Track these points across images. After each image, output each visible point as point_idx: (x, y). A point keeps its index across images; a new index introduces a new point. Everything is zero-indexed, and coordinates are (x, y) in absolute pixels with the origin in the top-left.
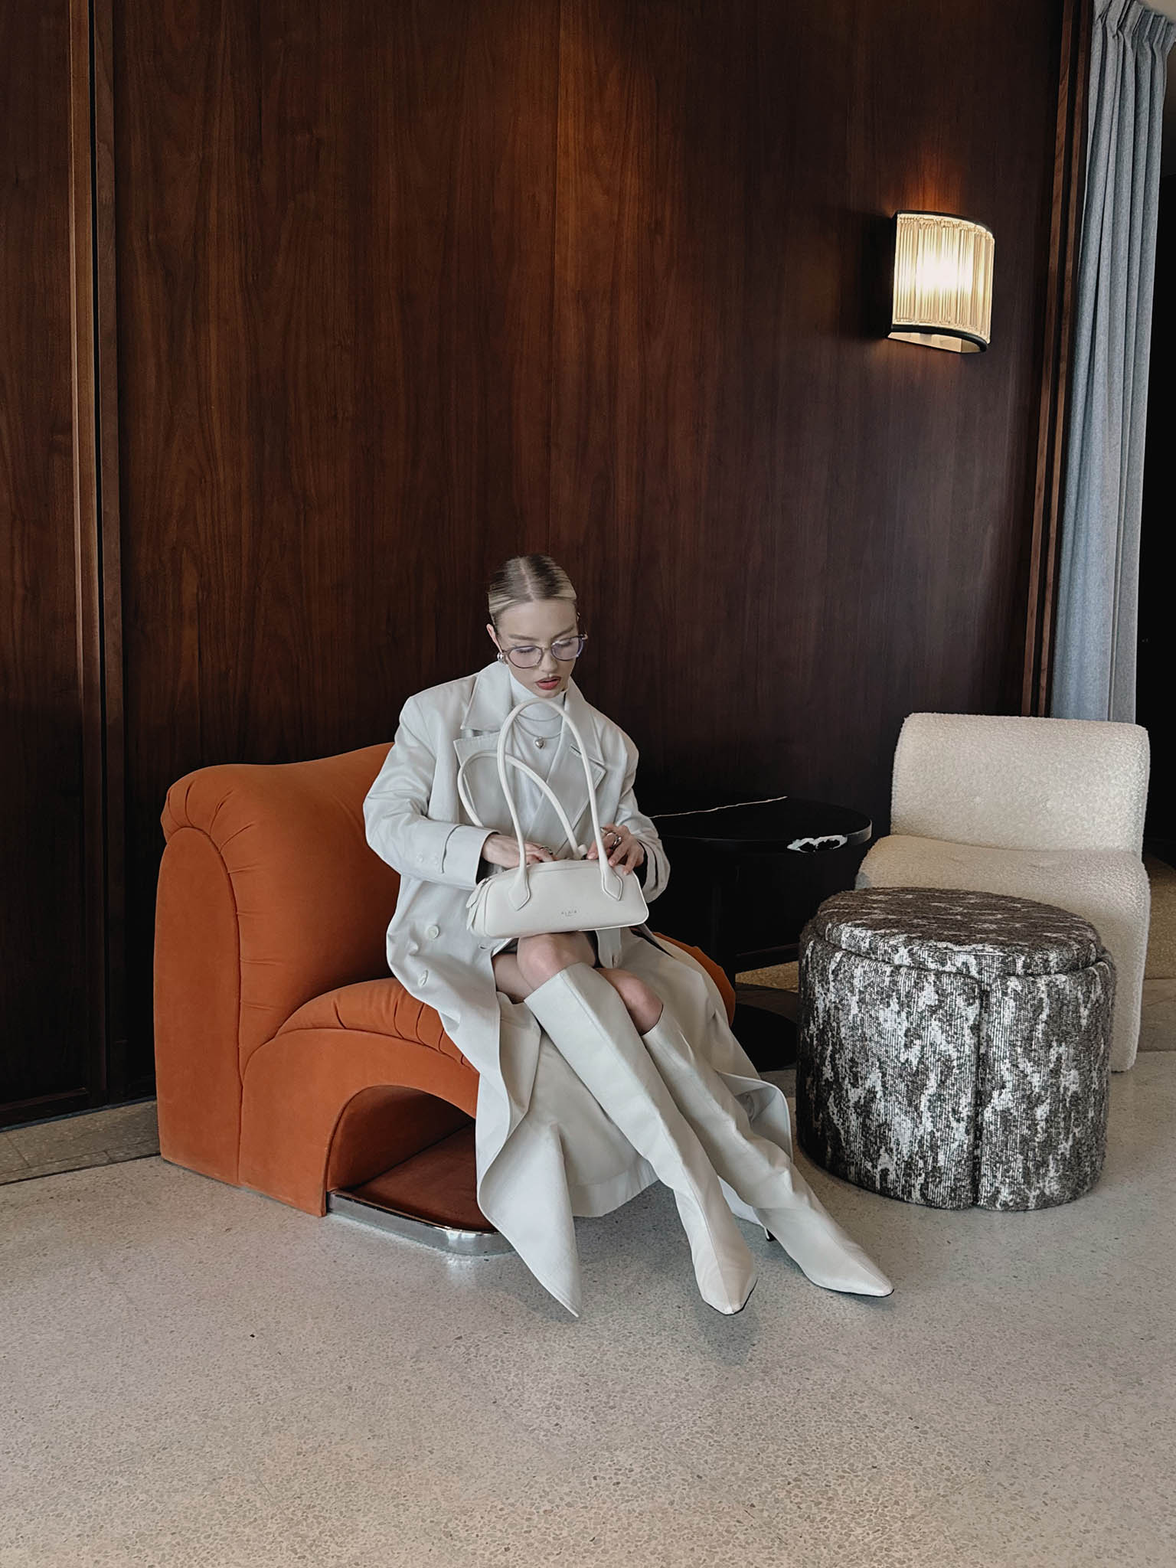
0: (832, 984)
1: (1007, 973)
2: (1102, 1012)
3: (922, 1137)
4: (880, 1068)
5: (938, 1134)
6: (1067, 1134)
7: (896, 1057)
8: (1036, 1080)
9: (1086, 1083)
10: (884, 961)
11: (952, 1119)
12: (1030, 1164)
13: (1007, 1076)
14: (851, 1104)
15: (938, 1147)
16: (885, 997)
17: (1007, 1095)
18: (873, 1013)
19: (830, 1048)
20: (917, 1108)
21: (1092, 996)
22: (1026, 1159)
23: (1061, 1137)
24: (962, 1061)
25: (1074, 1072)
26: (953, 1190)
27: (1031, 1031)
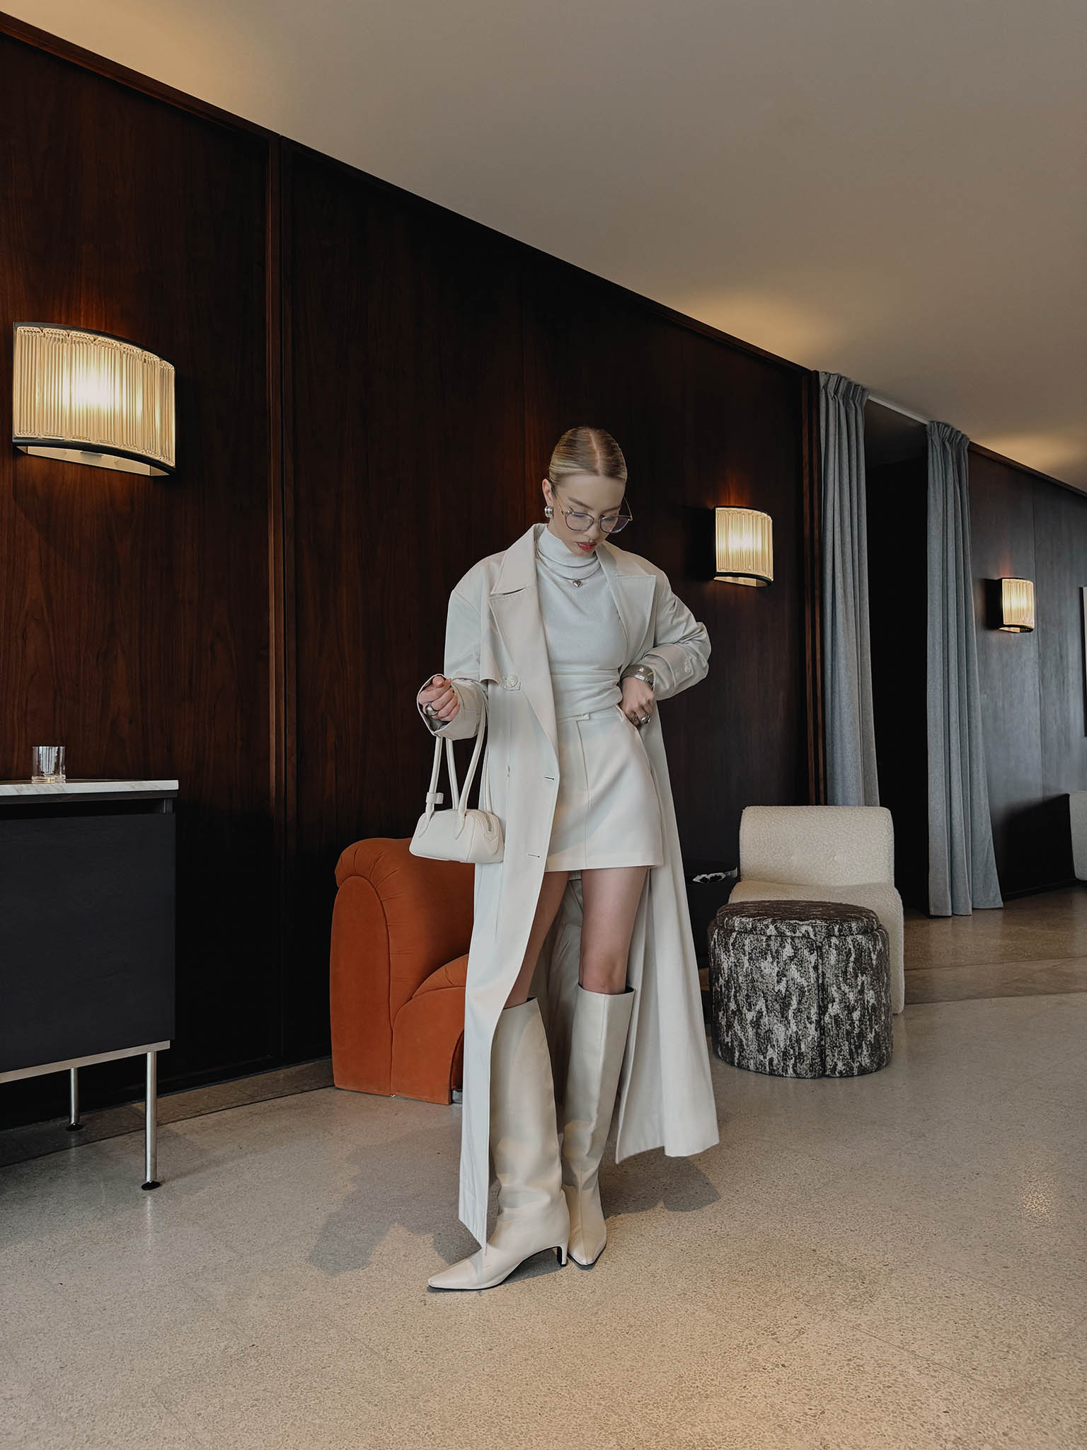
0: (732, 951)
1: (830, 935)
2: (884, 956)
3: (791, 1036)
4: (764, 997)
5: (800, 1033)
6: (871, 1028)
7: (773, 989)
8: (852, 997)
9: (878, 998)
10: (761, 934)
11: (807, 1022)
12: (853, 1047)
13: (836, 995)
14: (748, 1022)
15: (801, 1040)
16: (763, 954)
17: (836, 1006)
18: (757, 964)
19: (734, 990)
20: (787, 1018)
21: (877, 947)
22: (850, 1044)
23: (868, 1030)
24: (810, 987)
25: (871, 992)
26: (811, 1066)
27: (846, 967)
